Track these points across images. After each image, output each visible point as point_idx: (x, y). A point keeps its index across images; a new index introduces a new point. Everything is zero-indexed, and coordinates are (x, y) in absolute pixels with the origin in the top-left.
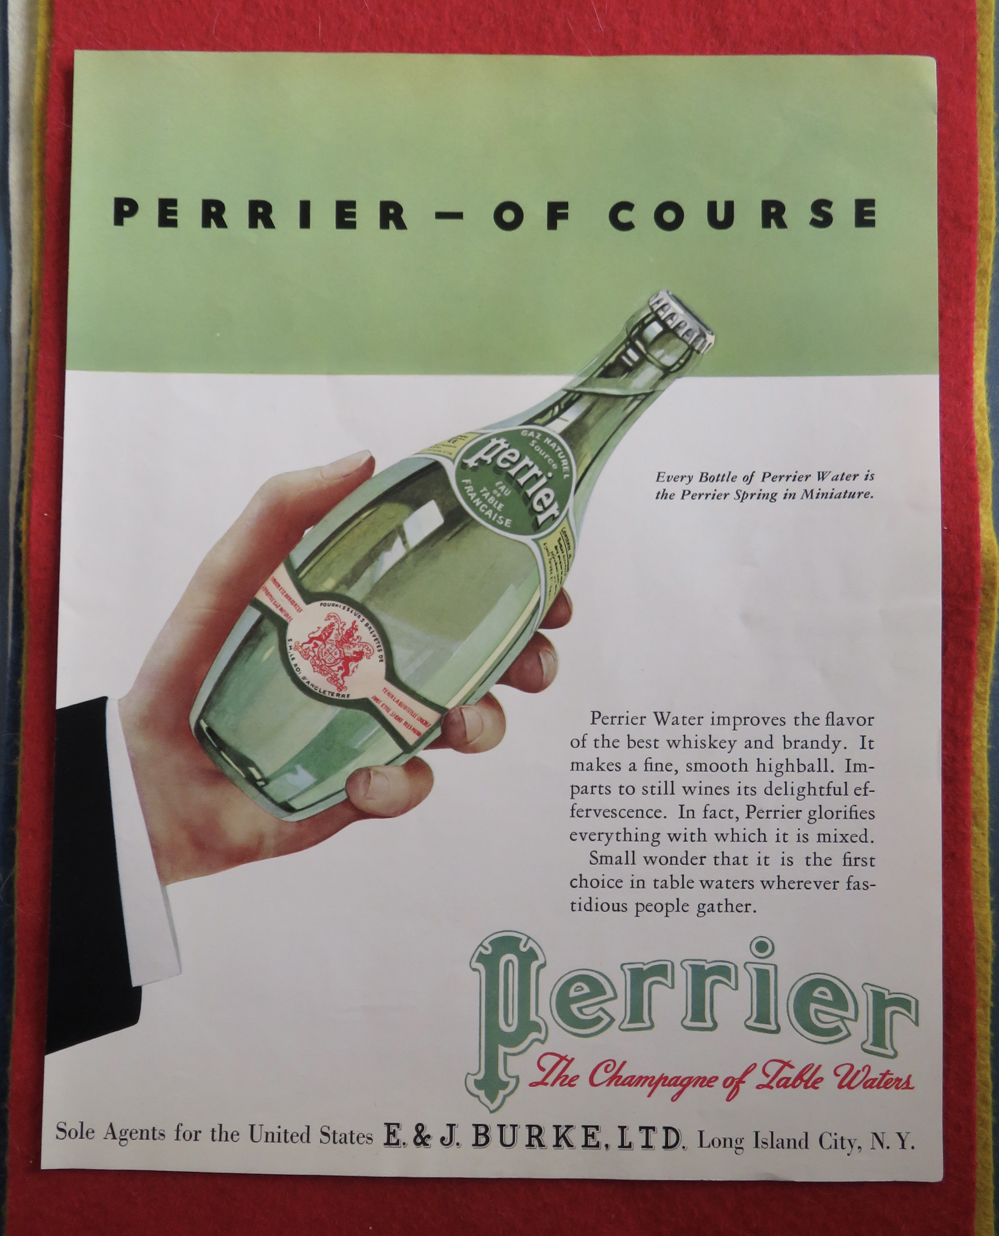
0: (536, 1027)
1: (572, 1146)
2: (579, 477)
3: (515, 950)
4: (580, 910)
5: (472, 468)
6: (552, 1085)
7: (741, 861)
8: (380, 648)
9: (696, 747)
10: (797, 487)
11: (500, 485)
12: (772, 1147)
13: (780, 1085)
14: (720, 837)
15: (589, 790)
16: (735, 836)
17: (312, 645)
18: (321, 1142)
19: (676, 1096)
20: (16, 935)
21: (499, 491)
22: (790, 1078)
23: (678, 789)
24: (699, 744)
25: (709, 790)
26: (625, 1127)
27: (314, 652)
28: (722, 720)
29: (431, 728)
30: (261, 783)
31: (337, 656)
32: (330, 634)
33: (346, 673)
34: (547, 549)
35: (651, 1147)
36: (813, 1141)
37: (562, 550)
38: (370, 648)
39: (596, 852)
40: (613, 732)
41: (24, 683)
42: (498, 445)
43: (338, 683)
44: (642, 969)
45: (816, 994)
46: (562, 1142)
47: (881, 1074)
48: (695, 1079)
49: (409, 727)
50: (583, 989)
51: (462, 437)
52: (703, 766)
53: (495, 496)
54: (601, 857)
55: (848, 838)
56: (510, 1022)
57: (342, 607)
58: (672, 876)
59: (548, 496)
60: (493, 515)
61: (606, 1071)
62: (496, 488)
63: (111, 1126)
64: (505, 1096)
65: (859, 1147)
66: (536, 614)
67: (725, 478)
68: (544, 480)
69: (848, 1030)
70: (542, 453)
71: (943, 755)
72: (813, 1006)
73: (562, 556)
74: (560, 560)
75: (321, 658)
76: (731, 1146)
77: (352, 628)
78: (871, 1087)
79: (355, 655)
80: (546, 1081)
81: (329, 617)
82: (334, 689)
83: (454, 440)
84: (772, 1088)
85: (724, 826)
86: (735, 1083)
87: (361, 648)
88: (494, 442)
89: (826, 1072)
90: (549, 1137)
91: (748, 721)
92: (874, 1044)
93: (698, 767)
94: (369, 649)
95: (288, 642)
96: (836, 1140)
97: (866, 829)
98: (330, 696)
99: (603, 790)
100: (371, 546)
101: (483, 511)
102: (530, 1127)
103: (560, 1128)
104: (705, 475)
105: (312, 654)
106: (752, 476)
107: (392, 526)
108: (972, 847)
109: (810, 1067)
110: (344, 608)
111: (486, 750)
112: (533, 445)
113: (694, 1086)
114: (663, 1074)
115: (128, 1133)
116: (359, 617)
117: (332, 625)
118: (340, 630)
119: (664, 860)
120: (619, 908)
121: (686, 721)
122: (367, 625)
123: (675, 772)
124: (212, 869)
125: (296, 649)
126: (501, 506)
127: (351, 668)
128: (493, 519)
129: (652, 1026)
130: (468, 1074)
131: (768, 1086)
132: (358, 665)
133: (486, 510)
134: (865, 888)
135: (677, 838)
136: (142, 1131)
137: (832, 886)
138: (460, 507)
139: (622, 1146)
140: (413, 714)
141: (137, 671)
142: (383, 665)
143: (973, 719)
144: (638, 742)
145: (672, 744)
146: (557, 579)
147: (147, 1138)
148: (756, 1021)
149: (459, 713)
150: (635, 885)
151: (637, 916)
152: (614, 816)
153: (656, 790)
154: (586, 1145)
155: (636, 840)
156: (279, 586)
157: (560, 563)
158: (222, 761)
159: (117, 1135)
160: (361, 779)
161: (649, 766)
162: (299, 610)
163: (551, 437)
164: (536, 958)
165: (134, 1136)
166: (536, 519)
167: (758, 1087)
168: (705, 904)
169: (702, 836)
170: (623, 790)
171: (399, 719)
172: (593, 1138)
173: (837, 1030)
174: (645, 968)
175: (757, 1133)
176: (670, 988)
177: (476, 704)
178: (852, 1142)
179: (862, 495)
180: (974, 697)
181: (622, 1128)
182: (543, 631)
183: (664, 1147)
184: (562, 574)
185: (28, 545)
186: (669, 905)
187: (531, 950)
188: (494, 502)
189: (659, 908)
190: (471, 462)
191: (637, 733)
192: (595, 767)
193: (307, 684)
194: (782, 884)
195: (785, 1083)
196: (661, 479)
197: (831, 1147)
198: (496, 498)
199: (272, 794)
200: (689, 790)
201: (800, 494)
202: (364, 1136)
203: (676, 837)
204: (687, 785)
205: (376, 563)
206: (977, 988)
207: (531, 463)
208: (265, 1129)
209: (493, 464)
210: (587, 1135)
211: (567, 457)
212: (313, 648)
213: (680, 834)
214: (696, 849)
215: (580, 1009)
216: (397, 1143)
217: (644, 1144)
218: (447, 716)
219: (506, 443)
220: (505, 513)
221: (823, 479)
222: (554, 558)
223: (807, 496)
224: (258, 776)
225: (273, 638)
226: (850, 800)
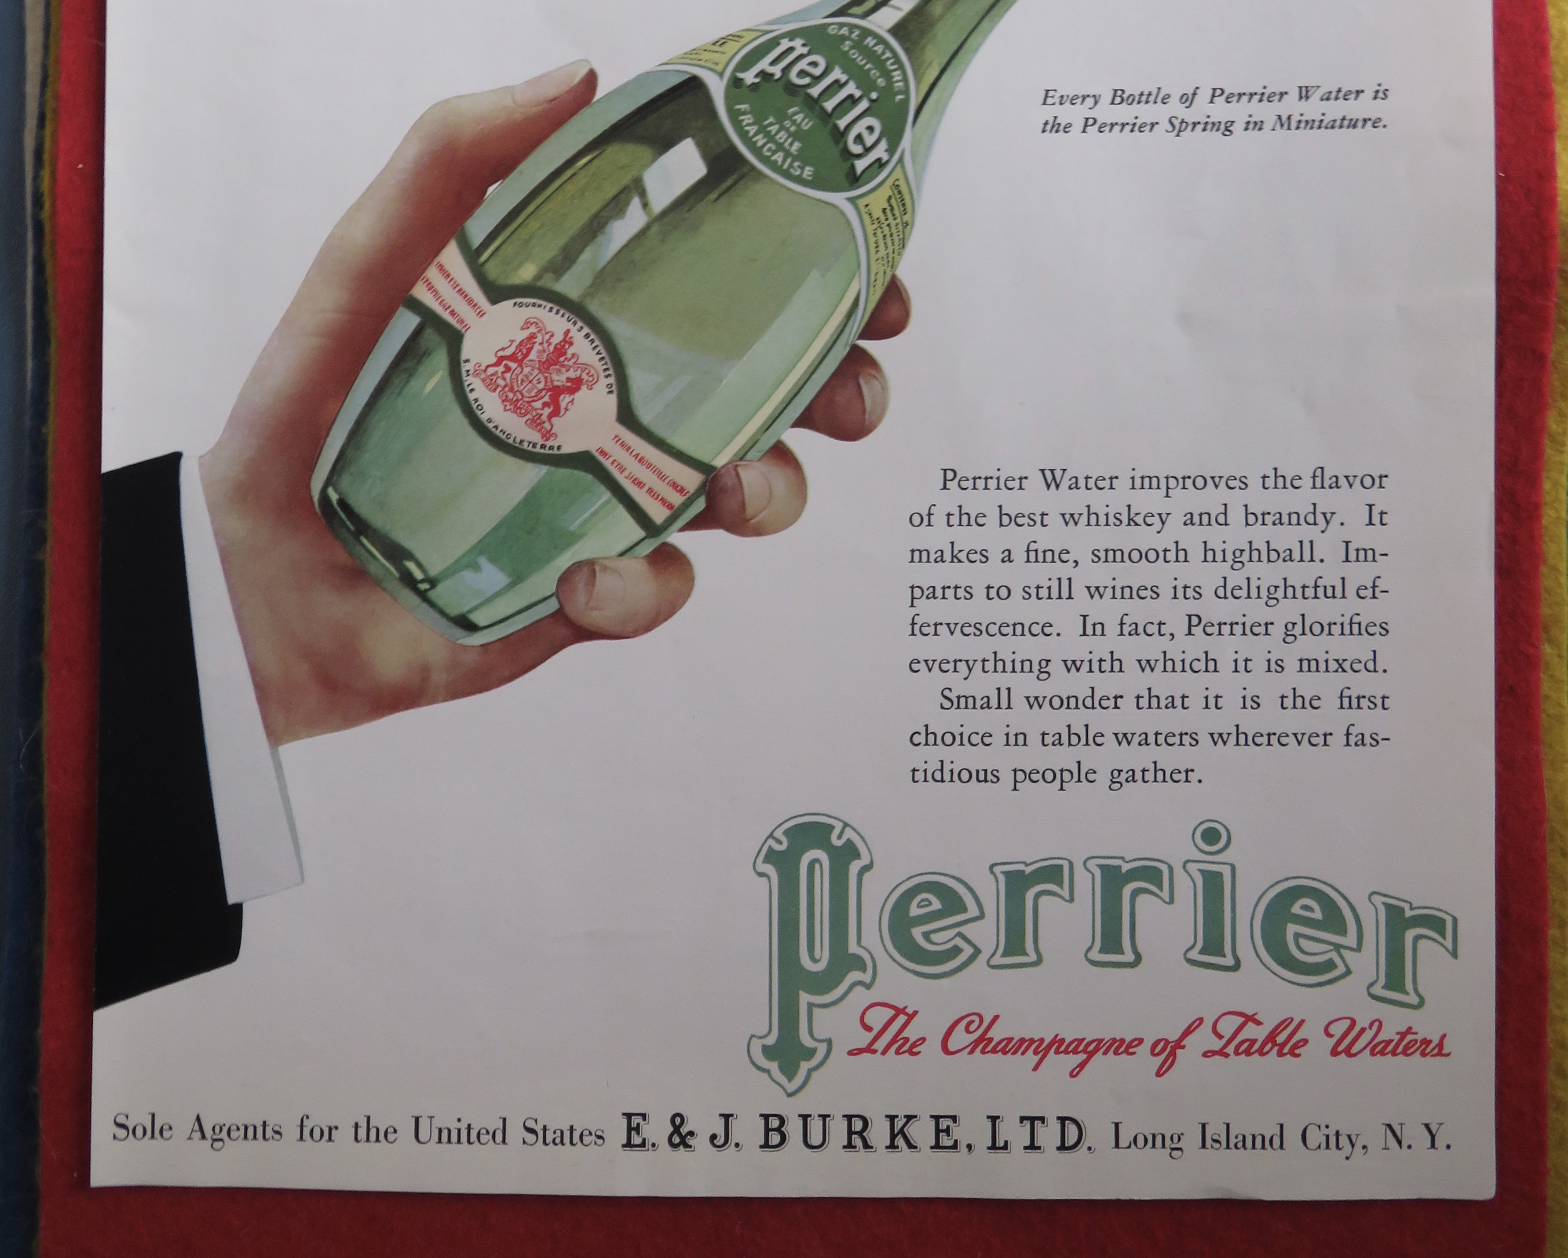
0: (858, 963)
1: (916, 1147)
2: (920, 100)
3: (826, 845)
4: (925, 780)
5: (750, 85)
6: (884, 1053)
7: (1178, 702)
8: (607, 373)
9: (1107, 524)
10: (1267, 112)
11: (795, 114)
12: (1228, 1147)
13: (1240, 1051)
14: (1147, 665)
15: (939, 593)
16: (1169, 664)
17: (501, 369)
18: (524, 1142)
19: (1078, 1069)
20: (46, 825)
21: (794, 122)
22: (1257, 1040)
23: (1079, 590)
24: (1112, 520)
25: (1127, 591)
26: (998, 1117)
27: (504, 379)
28: (1148, 482)
29: (689, 498)
30: (424, 586)
31: (541, 386)
32: (529, 350)
33: (556, 413)
34: (870, 214)
35: (1039, 1148)
36: (1292, 1137)
37: (894, 215)
38: (593, 372)
39: (950, 690)
40: (974, 501)
41: (51, 429)
42: (791, 49)
43: (543, 427)
44: (1024, 871)
45: (1296, 909)
46: (900, 1141)
47: (1398, 1033)
48: (1108, 1042)
49: (655, 497)
50: (930, 904)
51: (734, 36)
52: (1118, 554)
53: (787, 130)
54: (959, 698)
55: (1346, 666)
56: (817, 955)
57: (548, 308)
58: (1069, 726)
59: (870, 129)
60: (784, 161)
61: (968, 1031)
62: (790, 118)
63: (198, 1119)
64: (810, 1071)
65: (1364, 1147)
66: (854, 315)
67: (1152, 98)
68: (864, 105)
69: (1346, 966)
70: (862, 60)
71: (1497, 534)
72: (1292, 929)
73: (893, 223)
74: (890, 231)
75: (516, 389)
76: (1163, 1146)
77: (564, 340)
78: (1382, 1053)
79: (569, 384)
80: (874, 1047)
81: (527, 324)
82: (536, 437)
83: (722, 42)
84: (1227, 1055)
85: (1151, 648)
86: (1169, 1049)
87: (578, 373)
88: (785, 44)
89: (1312, 1031)
90: (879, 1134)
91: (1189, 482)
92: (1387, 987)
93: (1111, 555)
94: (590, 374)
95: (463, 364)
96: (1327, 1137)
97: (1374, 652)
98: (530, 448)
99: (961, 593)
100: (593, 211)
101: (769, 154)
102: (849, 1118)
103: (896, 1120)
104: (1119, 93)
105: (501, 382)
106: (1194, 94)
107: (626, 180)
108: (1542, 676)
109: (1286, 1023)
110: (551, 310)
111: (776, 531)
112: (846, 49)
113: (1105, 1053)
114: (1057, 1035)
115: (225, 1130)
116: (575, 323)
117: (532, 337)
118: (546, 345)
119: (1056, 702)
120: (987, 777)
121: (1091, 483)
122: (587, 336)
123: (1074, 564)
124: (350, 720)
125: (476, 374)
126: (796, 145)
127: (563, 405)
128: (785, 166)
129: (1039, 962)
130: (753, 1036)
131: (1222, 1053)
132: (573, 400)
133: (774, 152)
134: (1374, 743)
135: (1078, 667)
136: (246, 1128)
137: (1321, 740)
138: (733, 148)
139: (993, 1147)
140: (661, 476)
141: (227, 411)
142: (613, 399)
143: (1545, 474)
144: (1016, 517)
145: (1069, 519)
146: (886, 261)
147: (255, 1137)
148: (1202, 952)
149: (733, 473)
150: (1012, 740)
151: (1015, 789)
152: (978, 633)
153: (1044, 593)
154: (937, 1146)
155: (1014, 671)
156: (448, 275)
157: (891, 235)
158: (363, 552)
159: (208, 1133)
160: (580, 580)
161: (1033, 554)
162: (481, 314)
163: (875, 35)
164: (858, 856)
165: (234, 1134)
166: (853, 167)
167: (1205, 1055)
168: (1122, 771)
169: (1116, 664)
170: (993, 593)
171: (639, 484)
172: (948, 1135)
173: (1330, 965)
174: (1028, 870)
175: (1204, 1126)
176: (1067, 901)
177: (759, 460)
178: (1354, 1138)
179: (1369, 123)
180: (1547, 441)
181: (994, 1119)
182: (864, 344)
183: (1058, 1149)
184: (894, 252)
185: (54, 213)
186: (1064, 773)
187: (849, 842)
188: (786, 140)
189: (1049, 776)
190: (749, 77)
191: (1013, 502)
192: (947, 556)
193: (494, 430)
194: (1242, 738)
195: (1248, 1049)
196: (1049, 101)
197: (1319, 1147)
198: (790, 135)
199: (441, 603)
200: (1094, 592)
201: (1270, 121)
202: (590, 1134)
203: (1076, 666)
204: (1093, 584)
205: (600, 238)
206: (1549, 897)
207: (843, 78)
208: (437, 1124)
209: (783, 79)
210: (938, 1131)
211: (901, 67)
212: (503, 373)
213: (1082, 661)
214: (1107, 685)
215: (926, 935)
216: (643, 1144)
217: (1028, 1144)
218: (715, 477)
219: (804, 45)
220: (803, 158)
221: (1307, 97)
222: (881, 228)
223: (1282, 125)
224: (418, 575)
225: (440, 359)
226: (1352, 605)
